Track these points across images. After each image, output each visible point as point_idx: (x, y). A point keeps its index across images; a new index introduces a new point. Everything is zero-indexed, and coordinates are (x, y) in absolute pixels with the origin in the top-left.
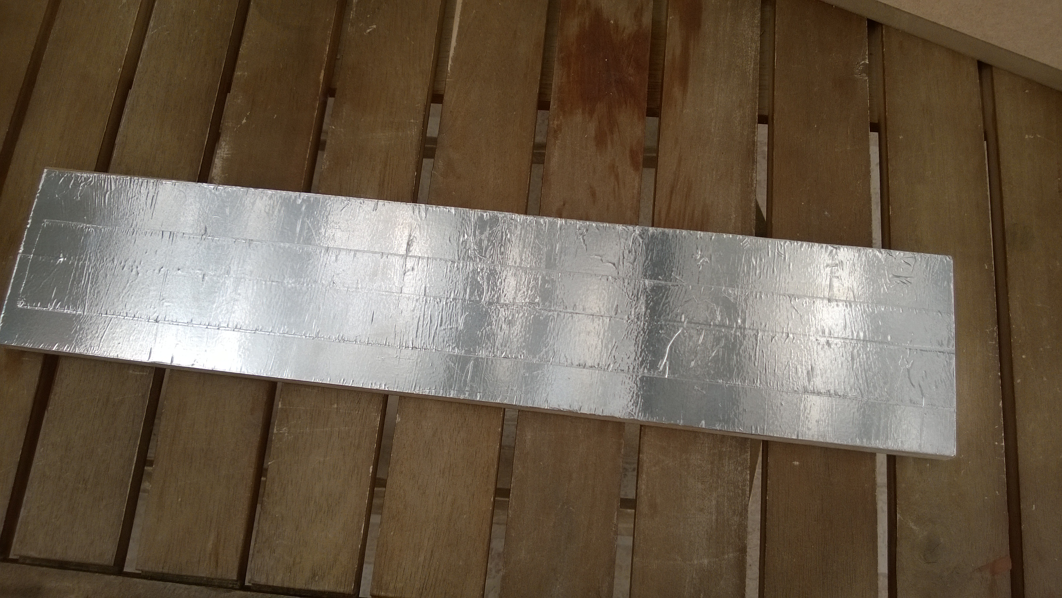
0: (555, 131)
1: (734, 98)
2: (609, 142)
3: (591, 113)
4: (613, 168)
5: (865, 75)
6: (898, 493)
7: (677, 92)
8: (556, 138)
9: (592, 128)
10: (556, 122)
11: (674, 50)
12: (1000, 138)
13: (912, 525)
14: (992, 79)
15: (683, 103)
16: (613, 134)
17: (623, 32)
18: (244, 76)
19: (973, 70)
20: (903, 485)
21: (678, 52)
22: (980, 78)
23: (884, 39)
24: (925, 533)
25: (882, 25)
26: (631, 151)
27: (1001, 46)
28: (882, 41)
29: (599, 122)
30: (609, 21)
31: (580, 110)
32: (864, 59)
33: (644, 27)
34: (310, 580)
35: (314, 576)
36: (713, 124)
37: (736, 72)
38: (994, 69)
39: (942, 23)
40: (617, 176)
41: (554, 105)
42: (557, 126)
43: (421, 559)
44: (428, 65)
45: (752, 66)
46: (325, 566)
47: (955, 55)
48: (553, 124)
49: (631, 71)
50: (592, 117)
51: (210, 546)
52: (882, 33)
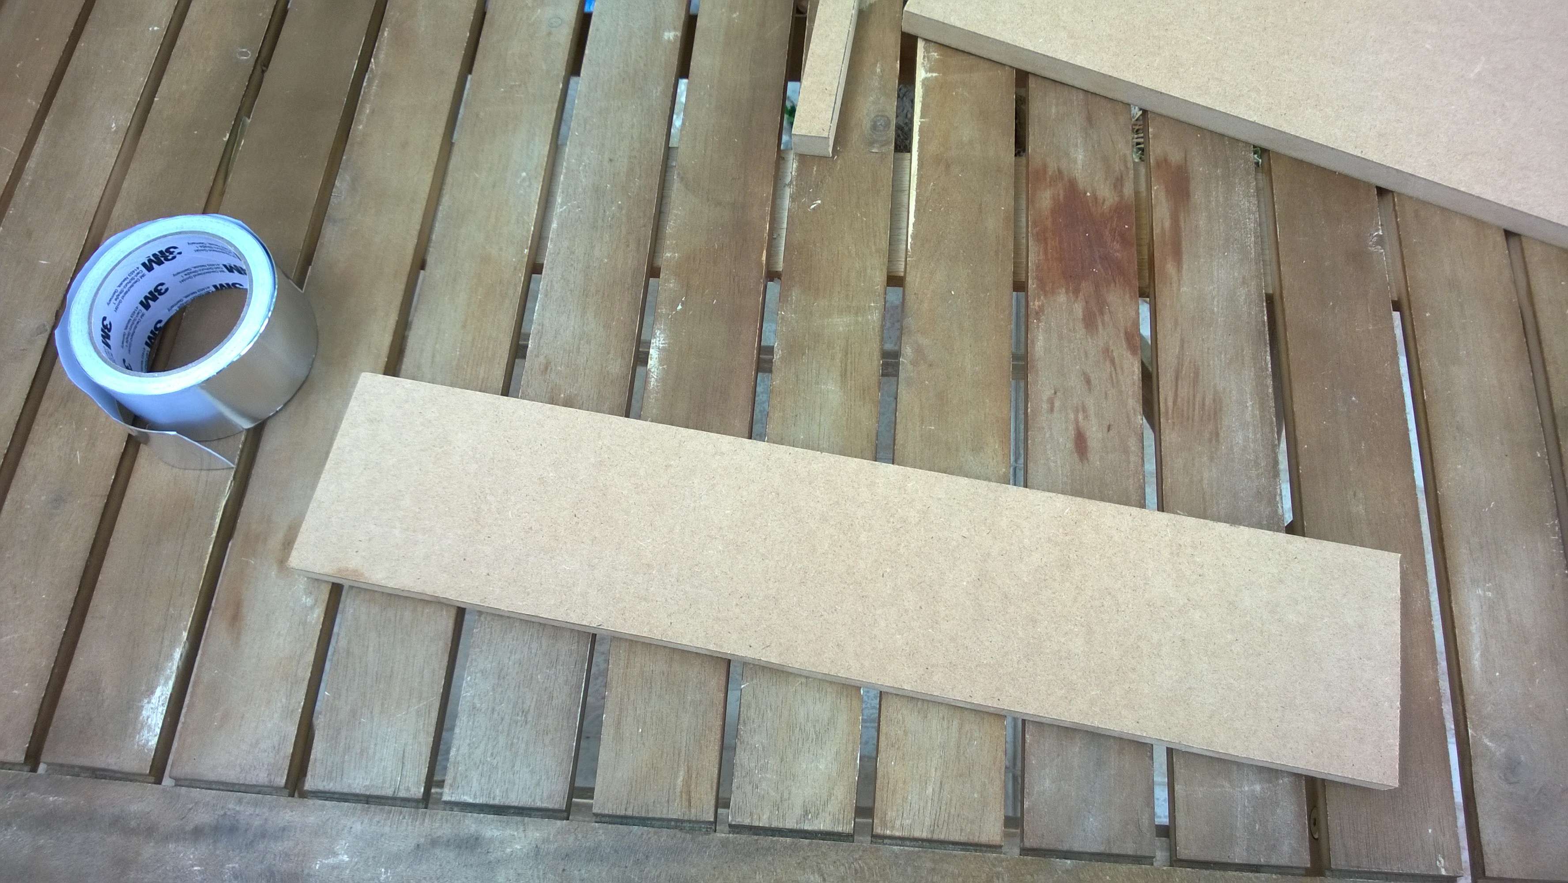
0: (1037, 313)
1: (1236, 274)
2: (1100, 324)
3: (1076, 292)
4: (1107, 352)
5: (1380, 247)
6: (1468, 707)
7: (1170, 268)
8: (1039, 320)
9: (1078, 309)
10: (1037, 303)
11: (1162, 224)
12: (1539, 314)
13: (1486, 741)
14: (1522, 250)
15: (1179, 281)
16: (1103, 315)
17: (1103, 203)
18: (674, 257)
19: (1500, 239)
20: (1472, 697)
21: (1167, 224)
22: (1509, 249)
23: (1397, 208)
24: (1503, 750)
25: (1392, 192)
26: (1126, 333)
27: (1531, 213)
28: (1394, 210)
29: (1087, 302)
30: (1086, 193)
31: (1064, 290)
32: (1377, 230)
33: (1126, 198)
34: (803, 818)
35: (806, 813)
36: (1215, 303)
37: (1235, 246)
38: (1523, 239)
39: (1462, 189)
40: (1113, 362)
41: (1032, 285)
42: (1039, 306)
43: (930, 791)
44: (884, 244)
45: (1253, 239)
46: (819, 802)
47: (1479, 224)
48: (1034, 304)
49: (1117, 246)
50: (1077, 297)
51: (679, 782)
52: (1394, 200)
